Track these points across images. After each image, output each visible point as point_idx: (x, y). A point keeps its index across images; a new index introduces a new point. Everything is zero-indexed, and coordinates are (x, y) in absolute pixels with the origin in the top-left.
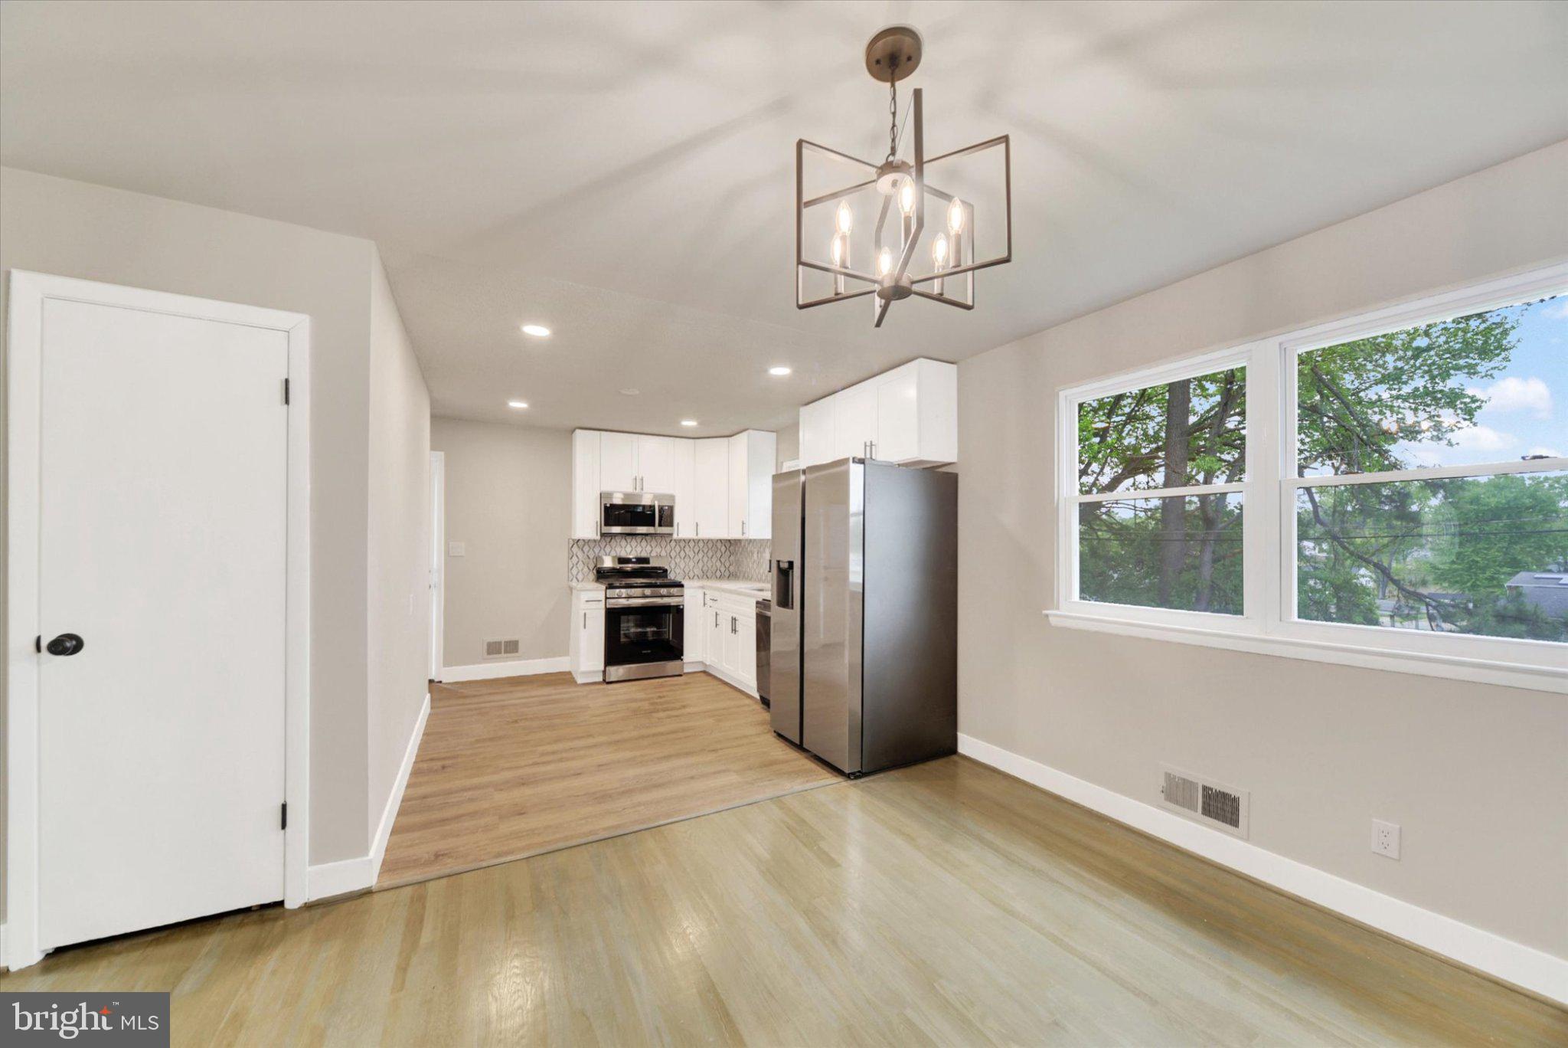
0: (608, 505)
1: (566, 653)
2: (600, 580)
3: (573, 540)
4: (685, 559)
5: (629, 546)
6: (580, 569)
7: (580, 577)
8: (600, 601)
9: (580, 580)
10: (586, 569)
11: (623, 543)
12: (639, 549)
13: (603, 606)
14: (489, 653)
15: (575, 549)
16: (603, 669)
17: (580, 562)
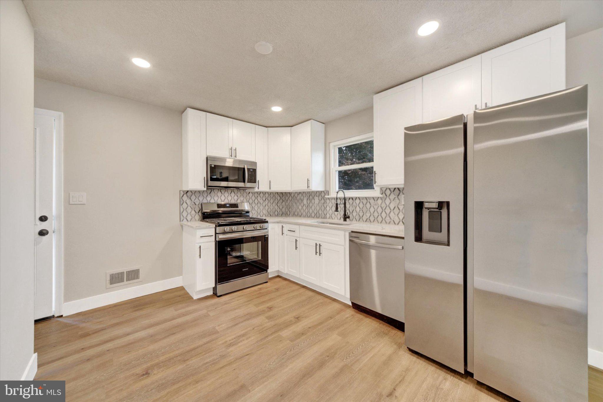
0: (213, 166)
1: (180, 274)
2: (205, 220)
3: (183, 191)
4: (258, 205)
5: (223, 195)
6: (189, 212)
7: (189, 218)
8: (213, 236)
9: (189, 220)
10: (193, 212)
11: (219, 194)
12: (230, 198)
13: (214, 240)
14: (111, 283)
15: (185, 197)
16: (214, 286)
17: (189, 207)
